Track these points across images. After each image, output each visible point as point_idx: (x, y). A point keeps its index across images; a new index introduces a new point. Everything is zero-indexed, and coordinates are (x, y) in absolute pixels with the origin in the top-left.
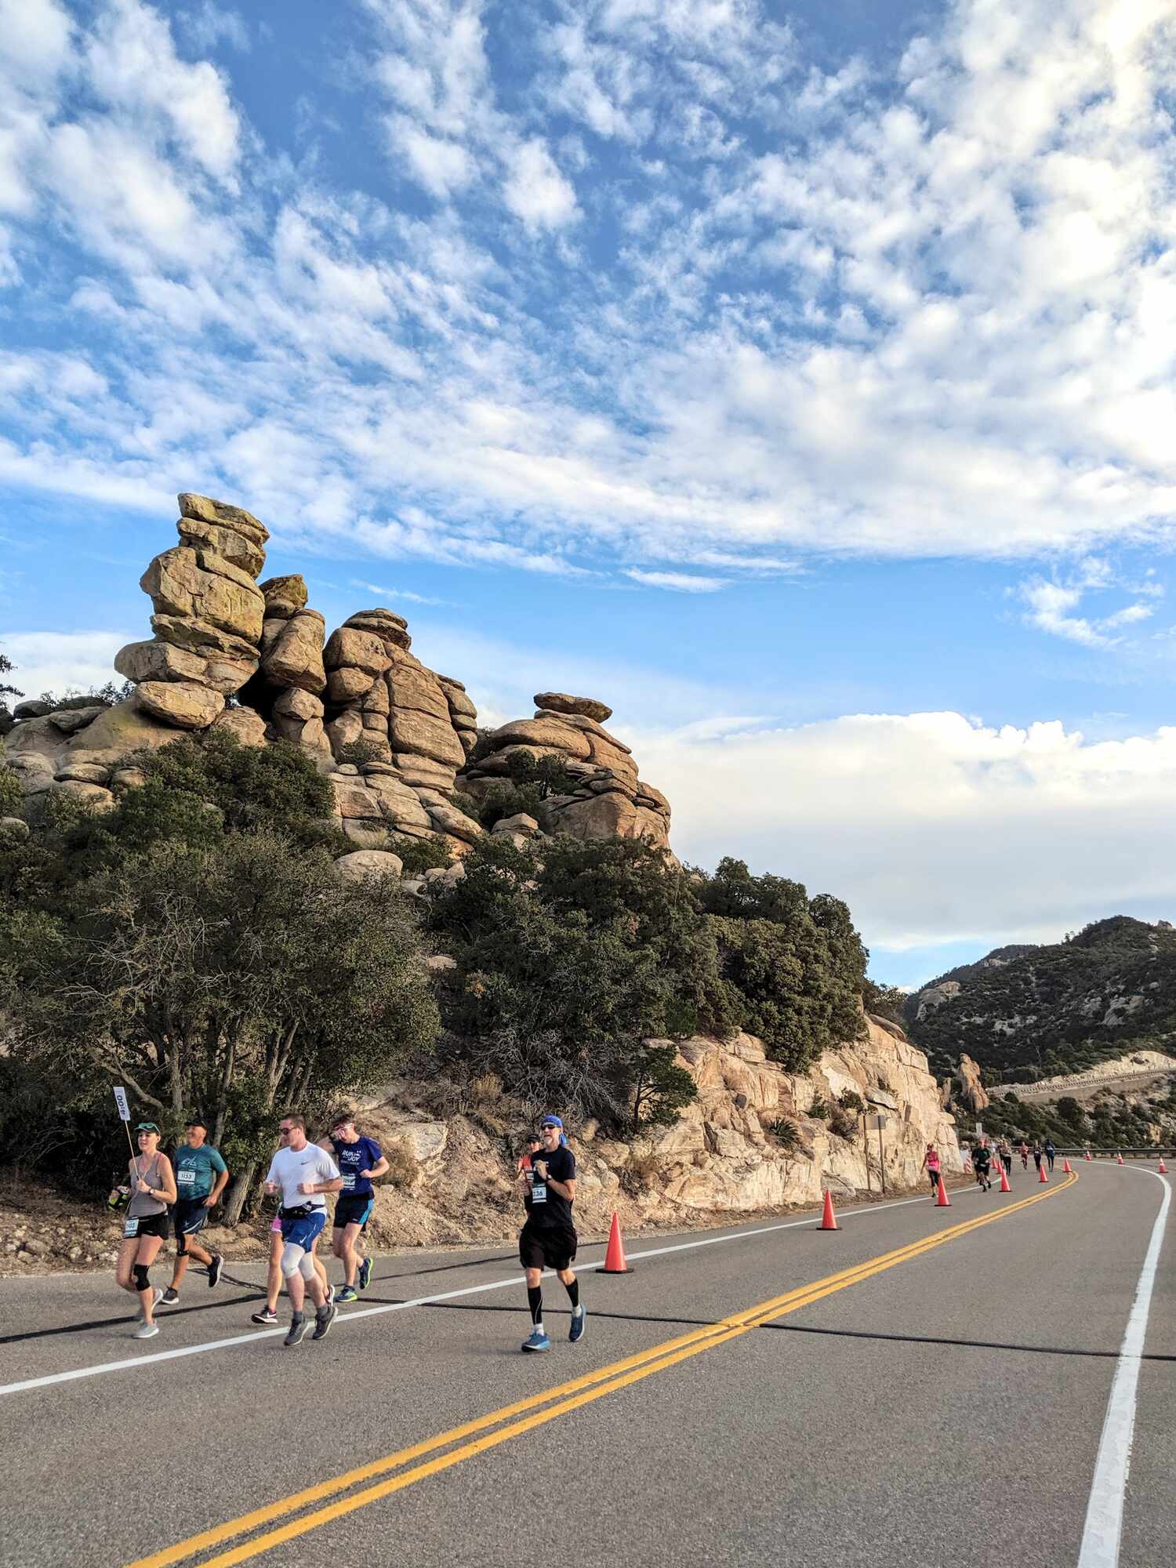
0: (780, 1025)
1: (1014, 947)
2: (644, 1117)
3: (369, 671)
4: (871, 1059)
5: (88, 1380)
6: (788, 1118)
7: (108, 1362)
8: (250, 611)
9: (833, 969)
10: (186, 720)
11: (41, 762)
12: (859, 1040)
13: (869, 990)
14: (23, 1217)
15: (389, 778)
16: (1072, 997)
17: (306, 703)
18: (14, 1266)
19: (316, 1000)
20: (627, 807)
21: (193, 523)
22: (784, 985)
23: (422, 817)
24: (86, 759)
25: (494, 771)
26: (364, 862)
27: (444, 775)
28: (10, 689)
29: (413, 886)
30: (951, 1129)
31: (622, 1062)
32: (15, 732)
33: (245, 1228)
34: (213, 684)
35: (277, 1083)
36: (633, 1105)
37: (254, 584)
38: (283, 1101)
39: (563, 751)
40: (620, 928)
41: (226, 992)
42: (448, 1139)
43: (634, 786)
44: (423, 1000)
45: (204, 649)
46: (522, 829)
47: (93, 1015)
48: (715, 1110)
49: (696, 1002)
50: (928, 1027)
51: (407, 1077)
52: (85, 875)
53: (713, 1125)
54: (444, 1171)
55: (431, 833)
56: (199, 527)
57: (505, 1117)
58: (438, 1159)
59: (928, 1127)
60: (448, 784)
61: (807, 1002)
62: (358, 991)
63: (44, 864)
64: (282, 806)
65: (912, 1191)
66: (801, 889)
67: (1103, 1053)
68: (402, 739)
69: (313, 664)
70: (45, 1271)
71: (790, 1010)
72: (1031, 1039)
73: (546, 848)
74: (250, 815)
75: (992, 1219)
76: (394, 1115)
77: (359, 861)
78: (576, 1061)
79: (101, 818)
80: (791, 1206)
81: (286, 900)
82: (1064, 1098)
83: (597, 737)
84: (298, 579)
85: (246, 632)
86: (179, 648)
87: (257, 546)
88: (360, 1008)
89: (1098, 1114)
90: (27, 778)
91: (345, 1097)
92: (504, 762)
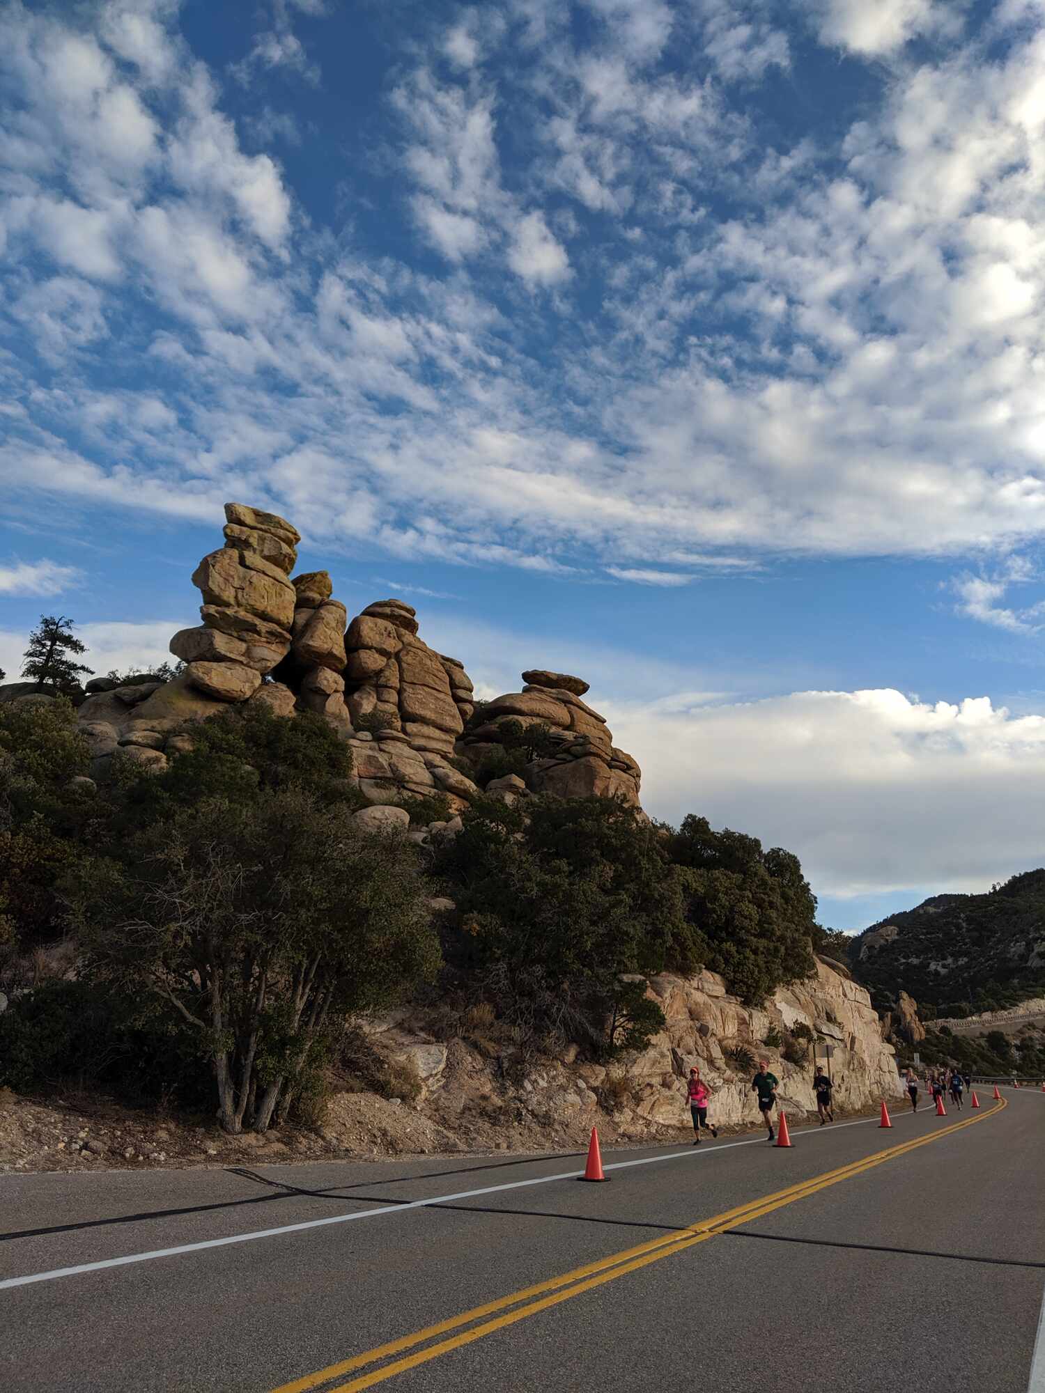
0: (739, 964)
1: (946, 895)
2: (618, 1043)
3: (383, 652)
4: (820, 995)
5: (140, 1264)
6: (746, 1046)
7: (157, 1249)
8: (283, 601)
9: (785, 914)
10: (229, 695)
11: (107, 729)
12: (809, 977)
13: (818, 932)
14: (86, 1120)
15: (399, 744)
16: (999, 941)
17: (330, 679)
18: (78, 1163)
19: (336, 935)
20: (604, 770)
21: (236, 527)
22: (743, 928)
23: (426, 777)
24: (144, 726)
25: (488, 738)
26: (377, 817)
27: (445, 741)
28: (83, 668)
29: (419, 836)
30: (891, 1059)
31: (599, 994)
32: (85, 705)
33: (273, 1134)
34: (252, 663)
35: (301, 1008)
36: (609, 1032)
37: (288, 579)
38: (307, 1024)
39: (547, 721)
40: (597, 876)
41: (260, 928)
42: (448, 1059)
43: (609, 751)
44: (427, 936)
45: (245, 634)
46: (512, 788)
47: (148, 946)
48: (681, 1038)
49: (665, 942)
50: (870, 966)
51: (412, 1004)
52: (143, 826)
53: (679, 1051)
54: (444, 1087)
55: (434, 791)
56: (242, 531)
57: (498, 1041)
58: (439, 1076)
59: (871, 1057)
60: (448, 749)
61: (762, 943)
62: (372, 928)
63: (109, 816)
64: (308, 768)
65: (858, 1113)
66: (757, 843)
67: (1027, 991)
68: (410, 710)
69: (336, 647)
70: (103, 1168)
71: (748, 950)
72: (963, 979)
73: (532, 804)
74: (281, 775)
75: (932, 1139)
76: (401, 1037)
77: (372, 815)
78: (560, 993)
79: (156, 777)
80: (749, 1125)
81: (312, 849)
82: (994, 1033)
83: (576, 708)
84: (324, 575)
85: (280, 620)
86: (223, 633)
87: (290, 546)
88: (373, 942)
89: (1024, 1047)
90: (96, 743)
91: (360, 1020)
92: (496, 729)
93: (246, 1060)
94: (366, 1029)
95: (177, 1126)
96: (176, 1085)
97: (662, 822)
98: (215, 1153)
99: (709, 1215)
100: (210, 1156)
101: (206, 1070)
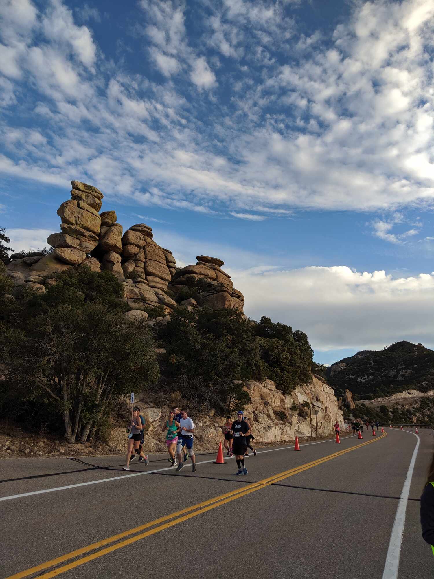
0: (281, 377)
1: (366, 351)
2: (232, 408)
3: (138, 246)
4: (314, 390)
6: (283, 410)
8: (96, 223)
9: (301, 357)
10: (72, 262)
11: (20, 275)
12: (309, 383)
13: (314, 365)
14: (9, 438)
15: (144, 285)
16: (386, 370)
17: (115, 257)
18: (5, 455)
19: (116, 363)
20: (229, 297)
21: (76, 191)
22: (283, 363)
23: (155, 298)
24: (36, 274)
25: (182, 283)
26: (134, 315)
27: (164, 284)
28: (9, 249)
29: (152, 323)
30: (341, 416)
31: (224, 388)
32: (10, 264)
33: (88, 444)
34: (82, 249)
35: (101, 392)
36: (228, 404)
37: (98, 214)
38: (103, 399)
39: (206, 276)
40: (225, 341)
41: (84, 359)
42: (161, 414)
43: (232, 290)
44: (154, 364)
45: (79, 236)
46: (191, 304)
47: (36, 366)
48: (257, 406)
49: (252, 368)
50: (334, 379)
51: (148, 392)
52: (34, 316)
53: (256, 412)
54: (159, 426)
55: (158, 304)
56: (78, 193)
58: (158, 421)
59: (333, 415)
60: (165, 287)
61: (291, 369)
62: (131, 360)
63: (20, 312)
64: (105, 293)
65: (327, 437)
66: (290, 328)
67: (397, 390)
68: (149, 271)
69: (118, 243)
70: (16, 457)
71: (285, 371)
72: (371, 384)
73: (199, 311)
74: (94, 296)
75: (355, 448)
76: (143, 405)
77: (132, 314)
78: (208, 388)
79: (40, 296)
80: (283, 442)
81: (106, 327)
82: (382, 406)
83: (219, 272)
84: (113, 213)
85: (94, 231)
86: (70, 236)
87: (99, 200)
88: (131, 366)
89: (395, 412)
90: (15, 281)
91: (125, 398)
92: (185, 280)
93: (77, 414)
94: (128, 402)
95: (47, 440)
96: (47, 423)
97: (252, 319)
98: (63, 451)
99: (265, 477)
100: (61, 453)
101: (60, 418)
